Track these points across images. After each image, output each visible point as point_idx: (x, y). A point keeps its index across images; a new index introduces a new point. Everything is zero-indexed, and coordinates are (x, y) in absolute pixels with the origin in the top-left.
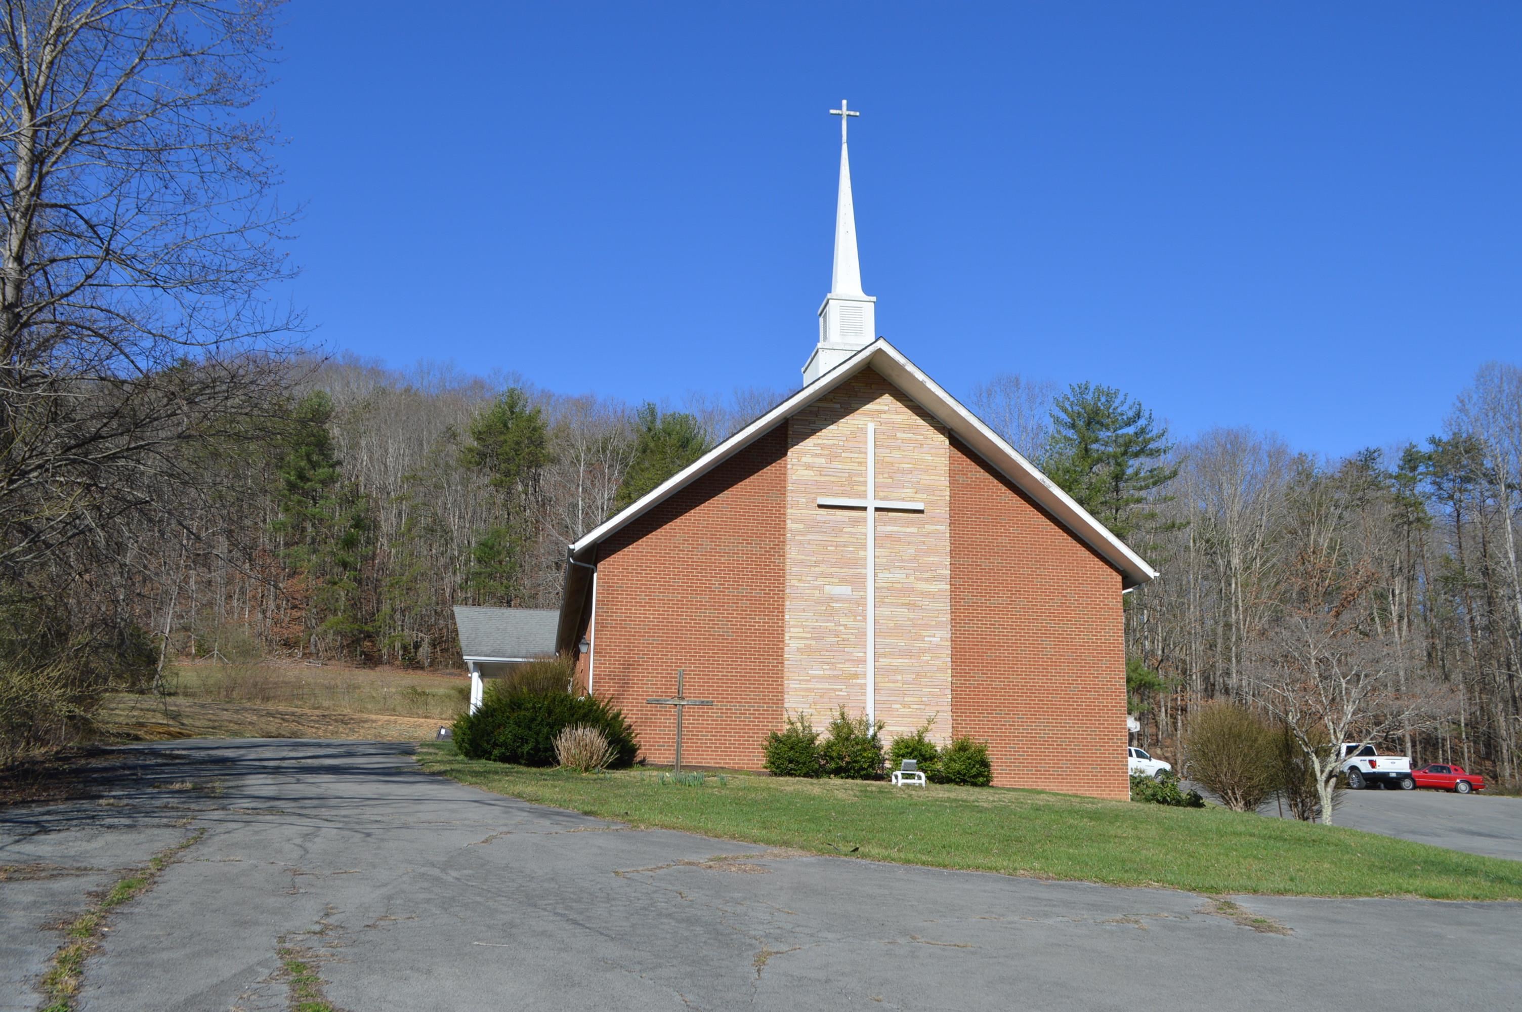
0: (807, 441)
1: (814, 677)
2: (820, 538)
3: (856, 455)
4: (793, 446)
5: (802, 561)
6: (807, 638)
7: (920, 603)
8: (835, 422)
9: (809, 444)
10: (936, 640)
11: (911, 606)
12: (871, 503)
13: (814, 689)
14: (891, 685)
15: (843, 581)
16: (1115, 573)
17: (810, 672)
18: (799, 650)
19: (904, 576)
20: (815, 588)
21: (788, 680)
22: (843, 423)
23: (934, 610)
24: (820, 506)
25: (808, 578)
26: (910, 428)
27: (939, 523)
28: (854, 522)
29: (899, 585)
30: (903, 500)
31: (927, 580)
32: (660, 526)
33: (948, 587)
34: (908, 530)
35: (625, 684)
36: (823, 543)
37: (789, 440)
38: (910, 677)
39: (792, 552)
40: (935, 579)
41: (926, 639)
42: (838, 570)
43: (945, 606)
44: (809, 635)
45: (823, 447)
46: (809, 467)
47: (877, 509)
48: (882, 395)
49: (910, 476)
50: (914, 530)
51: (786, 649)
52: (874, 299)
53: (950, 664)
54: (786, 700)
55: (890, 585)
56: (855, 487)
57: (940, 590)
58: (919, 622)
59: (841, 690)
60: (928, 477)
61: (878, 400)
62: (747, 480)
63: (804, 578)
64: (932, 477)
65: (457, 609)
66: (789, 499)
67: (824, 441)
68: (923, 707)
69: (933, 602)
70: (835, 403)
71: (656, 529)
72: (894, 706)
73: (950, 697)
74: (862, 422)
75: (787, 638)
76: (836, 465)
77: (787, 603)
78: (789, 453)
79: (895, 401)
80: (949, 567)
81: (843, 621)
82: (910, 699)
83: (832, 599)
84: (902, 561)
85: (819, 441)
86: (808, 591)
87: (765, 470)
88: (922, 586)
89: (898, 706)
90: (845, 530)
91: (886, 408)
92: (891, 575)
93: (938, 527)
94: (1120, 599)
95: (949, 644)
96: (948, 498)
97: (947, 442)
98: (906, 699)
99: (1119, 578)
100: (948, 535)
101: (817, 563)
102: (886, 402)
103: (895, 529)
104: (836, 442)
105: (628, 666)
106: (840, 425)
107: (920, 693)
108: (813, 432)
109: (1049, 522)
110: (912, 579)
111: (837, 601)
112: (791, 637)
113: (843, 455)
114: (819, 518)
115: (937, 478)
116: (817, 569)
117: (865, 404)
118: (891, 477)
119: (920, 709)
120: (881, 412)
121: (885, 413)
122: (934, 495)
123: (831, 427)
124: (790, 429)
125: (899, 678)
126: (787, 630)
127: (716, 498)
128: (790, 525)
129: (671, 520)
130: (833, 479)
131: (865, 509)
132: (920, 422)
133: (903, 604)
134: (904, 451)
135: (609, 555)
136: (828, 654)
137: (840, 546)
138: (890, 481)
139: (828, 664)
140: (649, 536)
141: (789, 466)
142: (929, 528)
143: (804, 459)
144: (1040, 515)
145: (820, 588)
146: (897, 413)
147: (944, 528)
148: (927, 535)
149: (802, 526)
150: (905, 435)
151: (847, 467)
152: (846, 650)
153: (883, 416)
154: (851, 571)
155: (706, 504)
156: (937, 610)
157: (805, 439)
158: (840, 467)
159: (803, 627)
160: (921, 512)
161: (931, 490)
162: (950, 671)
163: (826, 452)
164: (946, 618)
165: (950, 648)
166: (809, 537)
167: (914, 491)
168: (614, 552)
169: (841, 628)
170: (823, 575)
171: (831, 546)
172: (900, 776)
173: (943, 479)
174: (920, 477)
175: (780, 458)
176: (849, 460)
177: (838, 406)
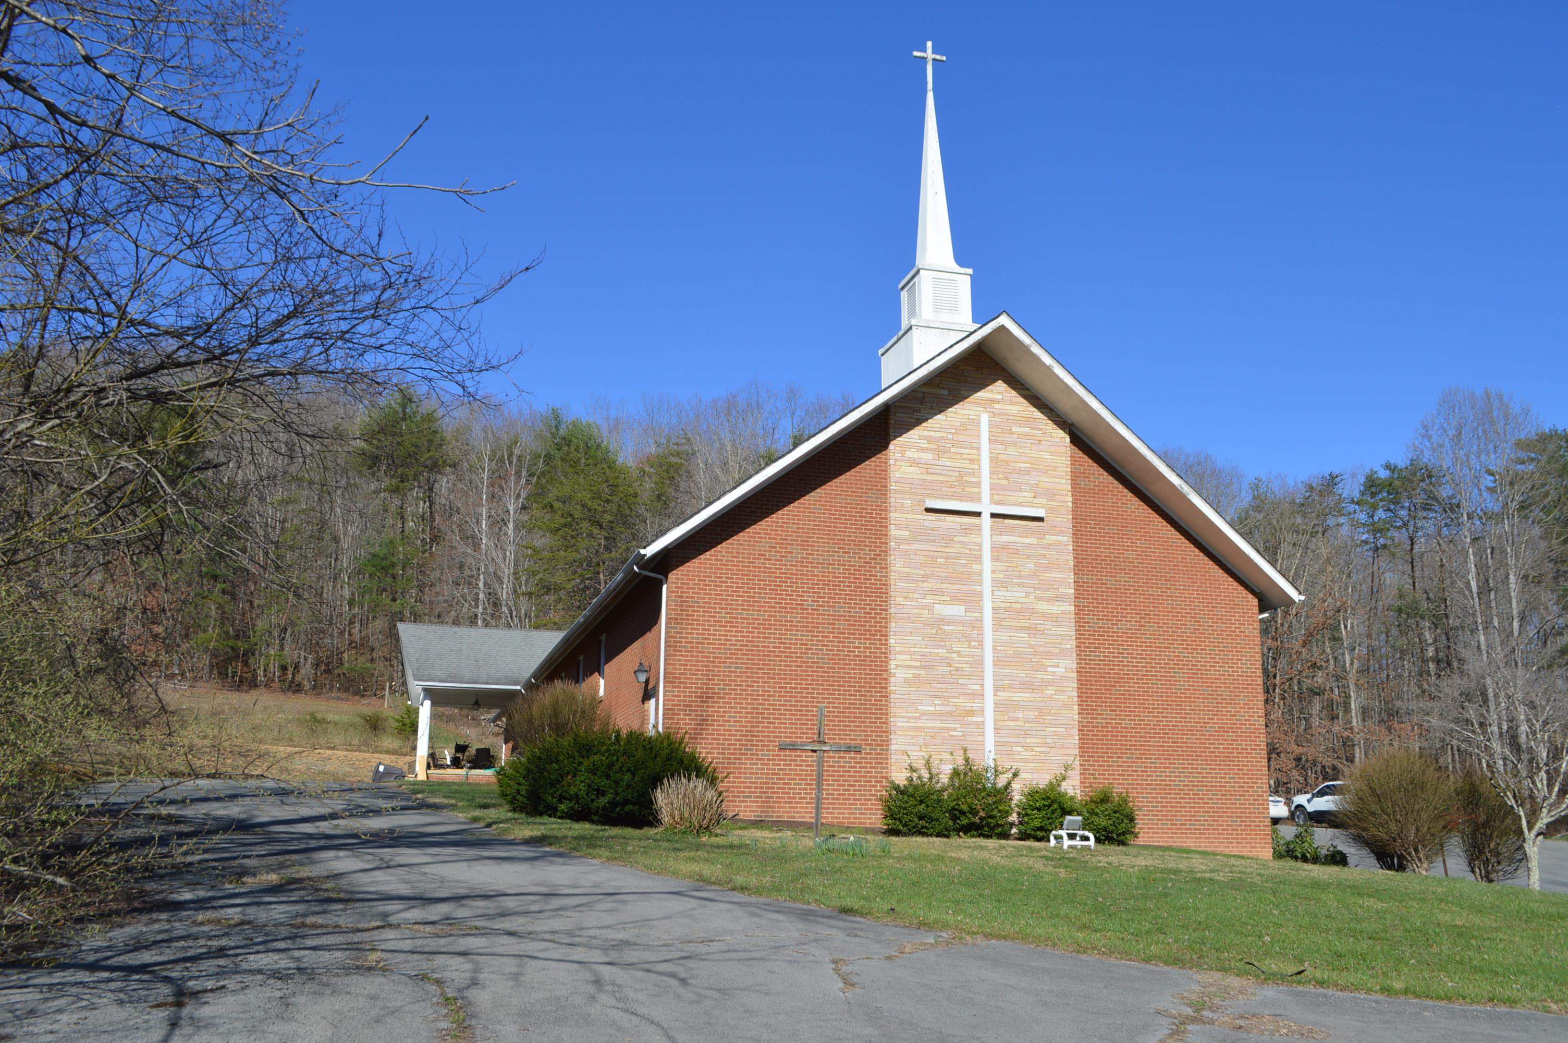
0: (911, 432)
1: (924, 714)
2: (929, 548)
3: (967, 451)
4: (895, 437)
5: (908, 575)
6: (916, 667)
7: (1041, 627)
8: (943, 411)
9: (914, 435)
10: (1060, 670)
11: (1032, 630)
12: (987, 509)
13: (924, 728)
14: (1012, 723)
15: (955, 599)
16: (1250, 596)
17: (919, 708)
18: (906, 681)
19: (1023, 595)
20: (924, 607)
21: (894, 716)
22: (952, 412)
23: (1057, 635)
24: (928, 510)
25: (916, 596)
26: (1027, 421)
27: (1061, 533)
28: (967, 530)
29: (1018, 606)
30: (1020, 505)
31: (1049, 600)
32: (742, 529)
33: (1072, 608)
34: (1027, 541)
35: (703, 722)
36: (932, 553)
37: (891, 430)
38: (1032, 714)
39: (897, 564)
40: (1058, 598)
41: (1050, 669)
42: (949, 586)
43: (1069, 630)
44: (918, 664)
45: (930, 440)
46: (914, 463)
47: (993, 515)
48: (994, 381)
49: (1028, 477)
50: (1033, 541)
51: (892, 679)
52: (970, 271)
53: (1076, 699)
54: (893, 742)
55: (1008, 605)
56: (967, 489)
57: (1064, 612)
58: (1041, 649)
59: (955, 730)
60: (1047, 480)
61: (990, 388)
62: (843, 477)
63: (910, 595)
64: (1052, 480)
65: (401, 626)
66: (892, 500)
67: (932, 433)
68: (1047, 749)
69: (1057, 626)
70: (942, 388)
71: (739, 532)
72: (1015, 749)
73: (1077, 737)
74: (973, 413)
75: (893, 666)
76: (943, 461)
77: (893, 625)
78: (891, 446)
79: (1009, 389)
80: (1072, 585)
81: (956, 647)
82: (1033, 740)
83: (943, 621)
84: (1021, 577)
85: (925, 433)
86: (916, 611)
87: (863, 466)
88: (1043, 607)
89: (1020, 749)
90: (956, 539)
91: (1000, 397)
92: (1009, 594)
93: (1060, 538)
94: (1257, 625)
95: (1075, 675)
96: (1070, 504)
97: (1068, 440)
98: (1028, 741)
99: (1255, 602)
100: (1071, 548)
101: (926, 578)
102: (999, 390)
103: (1013, 539)
104: (945, 435)
105: (705, 698)
106: (949, 414)
107: (1044, 733)
108: (918, 422)
109: (1178, 535)
110: (1032, 597)
111: (949, 623)
112: (897, 666)
113: (953, 450)
114: (926, 524)
115: (1057, 480)
116: (925, 584)
117: (977, 392)
118: (1006, 478)
119: (1044, 752)
120: (993, 401)
121: (998, 402)
122: (1054, 500)
123: (938, 417)
124: (892, 417)
125: (1020, 715)
126: (892, 657)
127: (807, 497)
128: (894, 531)
129: (755, 522)
130: (942, 478)
131: (978, 514)
132: (1038, 414)
133: (1023, 628)
134: (1021, 448)
135: (682, 563)
136: (939, 686)
137: (952, 558)
138: (1006, 482)
139: (940, 698)
140: (730, 541)
141: (892, 462)
142: (1051, 539)
143: (908, 454)
144: (1169, 527)
145: (930, 608)
146: (1013, 403)
147: (1066, 539)
148: (1048, 547)
149: (907, 533)
150: (1021, 429)
151: (958, 465)
152: (960, 681)
153: (997, 406)
154: (964, 588)
155: (796, 504)
156: (1061, 635)
157: (909, 430)
158: (949, 464)
159: (911, 653)
160: (1040, 519)
161: (1051, 494)
162: (1076, 707)
163: (934, 446)
164: (1071, 644)
165: (1075, 680)
166: (915, 547)
167: (1033, 495)
168: (688, 559)
169: (954, 655)
170: (933, 592)
171: (941, 557)
172: (1065, 837)
173: (1064, 481)
174: (1038, 478)
175: (880, 451)
176: (959, 457)
177: (946, 392)
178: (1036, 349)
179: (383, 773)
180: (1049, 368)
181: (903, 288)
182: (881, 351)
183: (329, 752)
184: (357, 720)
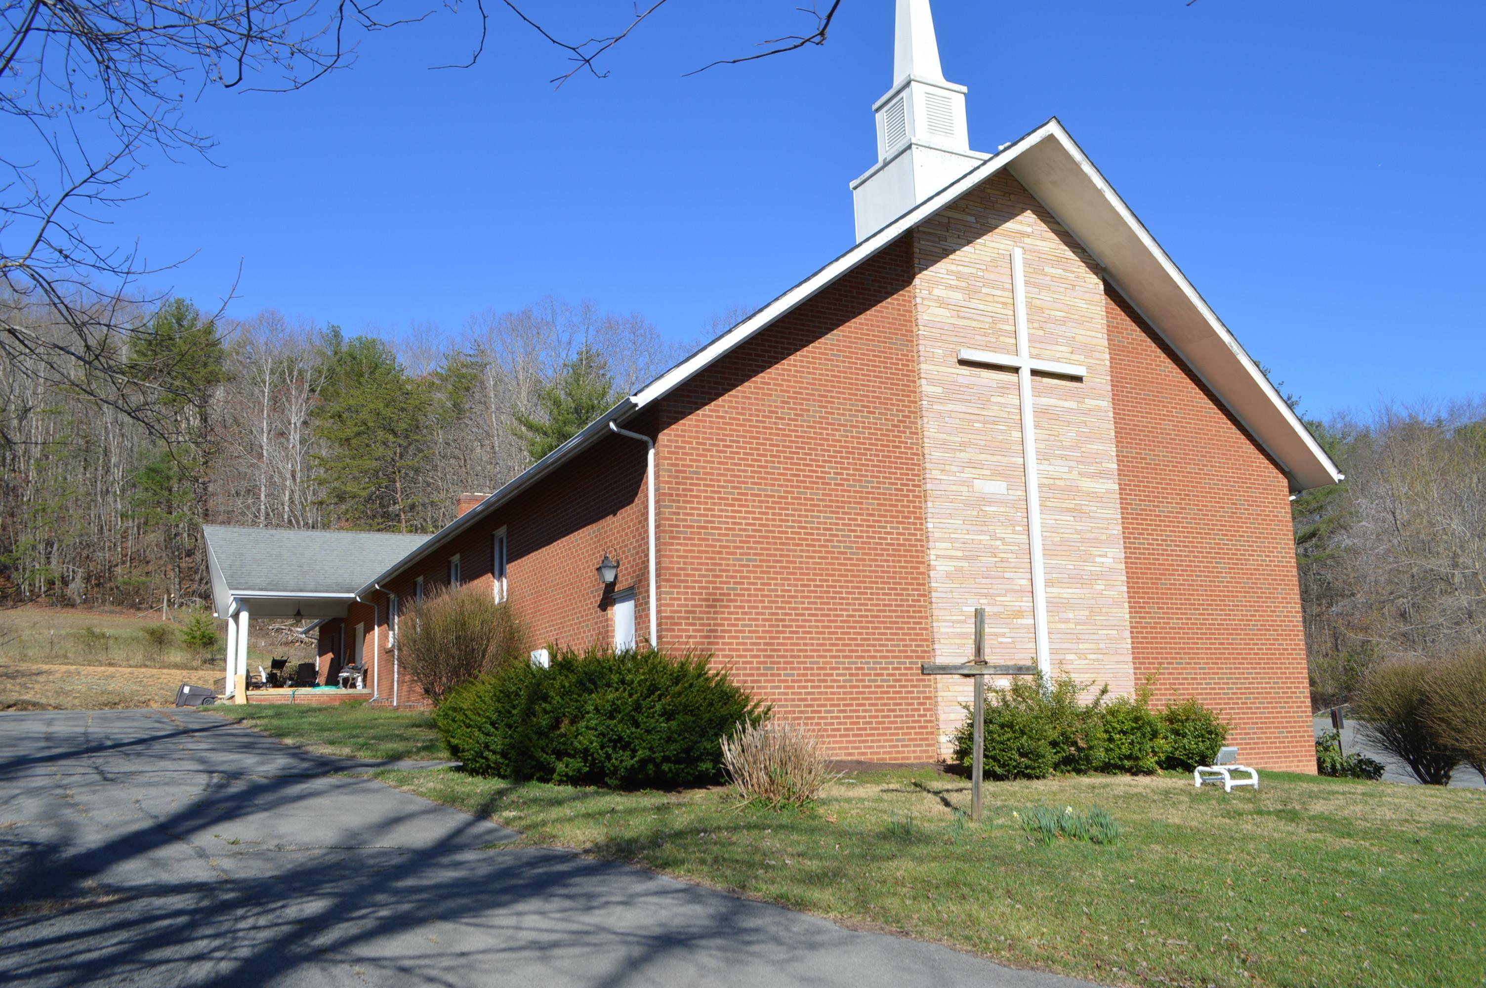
0: (938, 265)
2: (964, 409)
3: (999, 293)
4: (921, 270)
5: (944, 443)
6: (957, 558)
7: (1086, 509)
8: (971, 242)
9: (941, 270)
10: (1108, 561)
11: (1077, 512)
12: (1026, 364)
14: (1062, 626)
15: (996, 474)
16: (1280, 475)
18: (948, 576)
19: (1066, 469)
20: (962, 483)
21: (938, 621)
22: (980, 244)
23: (1103, 519)
24: (963, 362)
25: (953, 468)
26: (1058, 261)
27: (1100, 397)
28: (1003, 389)
29: (1062, 483)
30: (1058, 360)
31: (1092, 476)
32: (748, 377)
33: (1117, 487)
34: (1067, 404)
35: (712, 634)
36: (967, 416)
37: (916, 261)
38: (1083, 614)
39: (931, 429)
40: (1101, 475)
41: (1098, 559)
42: (988, 457)
43: (1114, 513)
44: (960, 554)
45: (959, 276)
46: (943, 303)
47: (1035, 373)
48: (1023, 210)
49: (1063, 328)
50: (1072, 404)
51: (932, 573)
52: (964, 89)
53: (1126, 595)
54: (938, 652)
55: (1051, 481)
56: (1002, 339)
57: (1108, 491)
58: (1088, 535)
59: (1003, 635)
60: (1083, 332)
61: (1019, 218)
62: (862, 316)
63: (947, 467)
64: (1089, 333)
65: (208, 530)
66: (921, 348)
67: (960, 268)
68: (1101, 657)
69: (1102, 508)
70: (968, 214)
71: (743, 382)
72: (1069, 657)
73: (1129, 641)
74: (1002, 247)
75: (933, 557)
76: (974, 303)
77: (930, 504)
78: (917, 281)
79: (1039, 221)
80: (1115, 459)
81: (1000, 532)
82: (1086, 646)
83: (985, 500)
84: (1063, 448)
85: (953, 268)
86: (954, 488)
87: (884, 304)
88: (1087, 484)
89: (1073, 657)
90: (993, 399)
91: (1029, 230)
92: (1051, 468)
93: (1100, 403)
94: (1288, 509)
95: (1123, 566)
96: (1108, 363)
97: (1102, 287)
98: (1081, 646)
99: (1285, 482)
100: (1111, 414)
101: (963, 446)
102: (1027, 221)
103: (1052, 402)
104: (974, 271)
105: (714, 602)
106: (977, 247)
107: (1095, 637)
108: (946, 253)
109: (1212, 406)
110: (1075, 475)
111: (991, 503)
112: (937, 556)
113: (984, 290)
114: (961, 379)
115: (1093, 334)
116: (963, 455)
117: (1006, 221)
118: (1042, 328)
119: (1097, 660)
120: (1023, 234)
121: (1029, 236)
122: (1092, 357)
123: (966, 248)
124: (916, 244)
125: (1071, 615)
126: (931, 545)
127: (822, 340)
128: (926, 387)
129: (763, 369)
130: (974, 324)
131: (1016, 370)
132: (1070, 254)
133: (1069, 510)
134: (1055, 292)
135: (676, 420)
136: (984, 581)
137: (990, 423)
138: (1041, 333)
139: (986, 596)
140: (733, 393)
141: (918, 300)
142: (1090, 403)
143: (936, 292)
144: (1202, 395)
145: (968, 484)
146: (1043, 239)
147: (1106, 404)
148: (1088, 412)
149: (940, 390)
150: (1053, 271)
151: (990, 309)
152: (1007, 575)
153: (1027, 240)
154: (1005, 460)
155: (810, 347)
156: (1107, 519)
157: (936, 262)
158: (981, 307)
159: (952, 541)
160: (1078, 379)
161: (1088, 350)
162: (1126, 605)
163: (964, 284)
164: (1117, 530)
165: (1124, 572)
166: (949, 407)
167: (1070, 350)
168: (683, 415)
169: (999, 543)
170: (972, 464)
171: (978, 421)
172: (1227, 776)
173: (1100, 335)
174: (1074, 330)
175: (902, 287)
176: (990, 299)
177: (972, 219)
178: (1087, 168)
179: (188, 695)
180: (1099, 192)
181: (878, 110)
182: (852, 184)
183: (112, 669)
184: (141, 633)
